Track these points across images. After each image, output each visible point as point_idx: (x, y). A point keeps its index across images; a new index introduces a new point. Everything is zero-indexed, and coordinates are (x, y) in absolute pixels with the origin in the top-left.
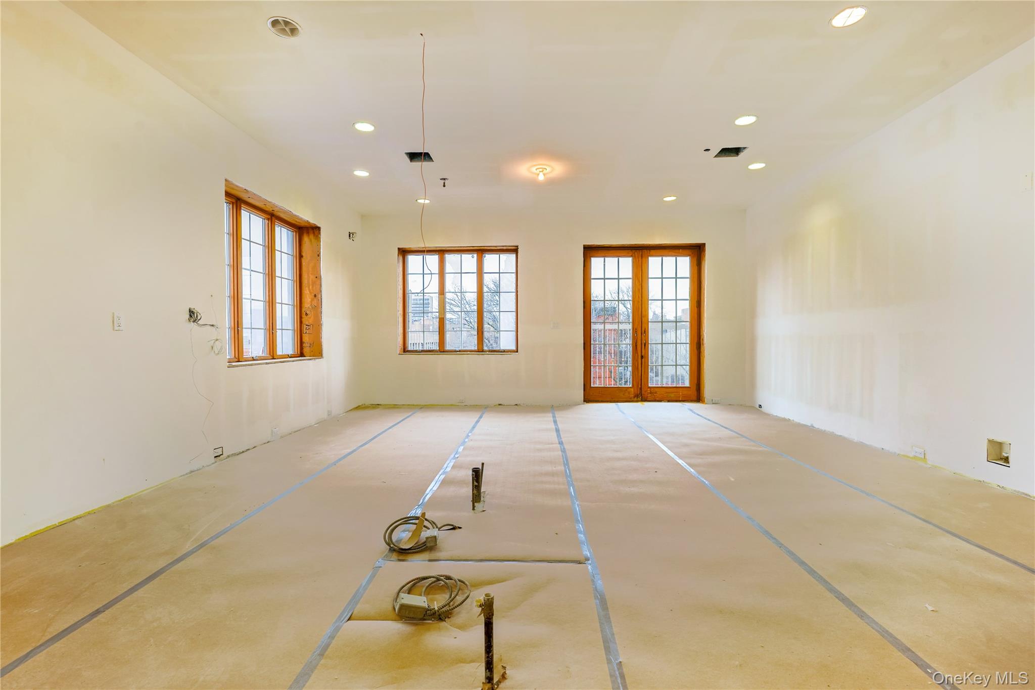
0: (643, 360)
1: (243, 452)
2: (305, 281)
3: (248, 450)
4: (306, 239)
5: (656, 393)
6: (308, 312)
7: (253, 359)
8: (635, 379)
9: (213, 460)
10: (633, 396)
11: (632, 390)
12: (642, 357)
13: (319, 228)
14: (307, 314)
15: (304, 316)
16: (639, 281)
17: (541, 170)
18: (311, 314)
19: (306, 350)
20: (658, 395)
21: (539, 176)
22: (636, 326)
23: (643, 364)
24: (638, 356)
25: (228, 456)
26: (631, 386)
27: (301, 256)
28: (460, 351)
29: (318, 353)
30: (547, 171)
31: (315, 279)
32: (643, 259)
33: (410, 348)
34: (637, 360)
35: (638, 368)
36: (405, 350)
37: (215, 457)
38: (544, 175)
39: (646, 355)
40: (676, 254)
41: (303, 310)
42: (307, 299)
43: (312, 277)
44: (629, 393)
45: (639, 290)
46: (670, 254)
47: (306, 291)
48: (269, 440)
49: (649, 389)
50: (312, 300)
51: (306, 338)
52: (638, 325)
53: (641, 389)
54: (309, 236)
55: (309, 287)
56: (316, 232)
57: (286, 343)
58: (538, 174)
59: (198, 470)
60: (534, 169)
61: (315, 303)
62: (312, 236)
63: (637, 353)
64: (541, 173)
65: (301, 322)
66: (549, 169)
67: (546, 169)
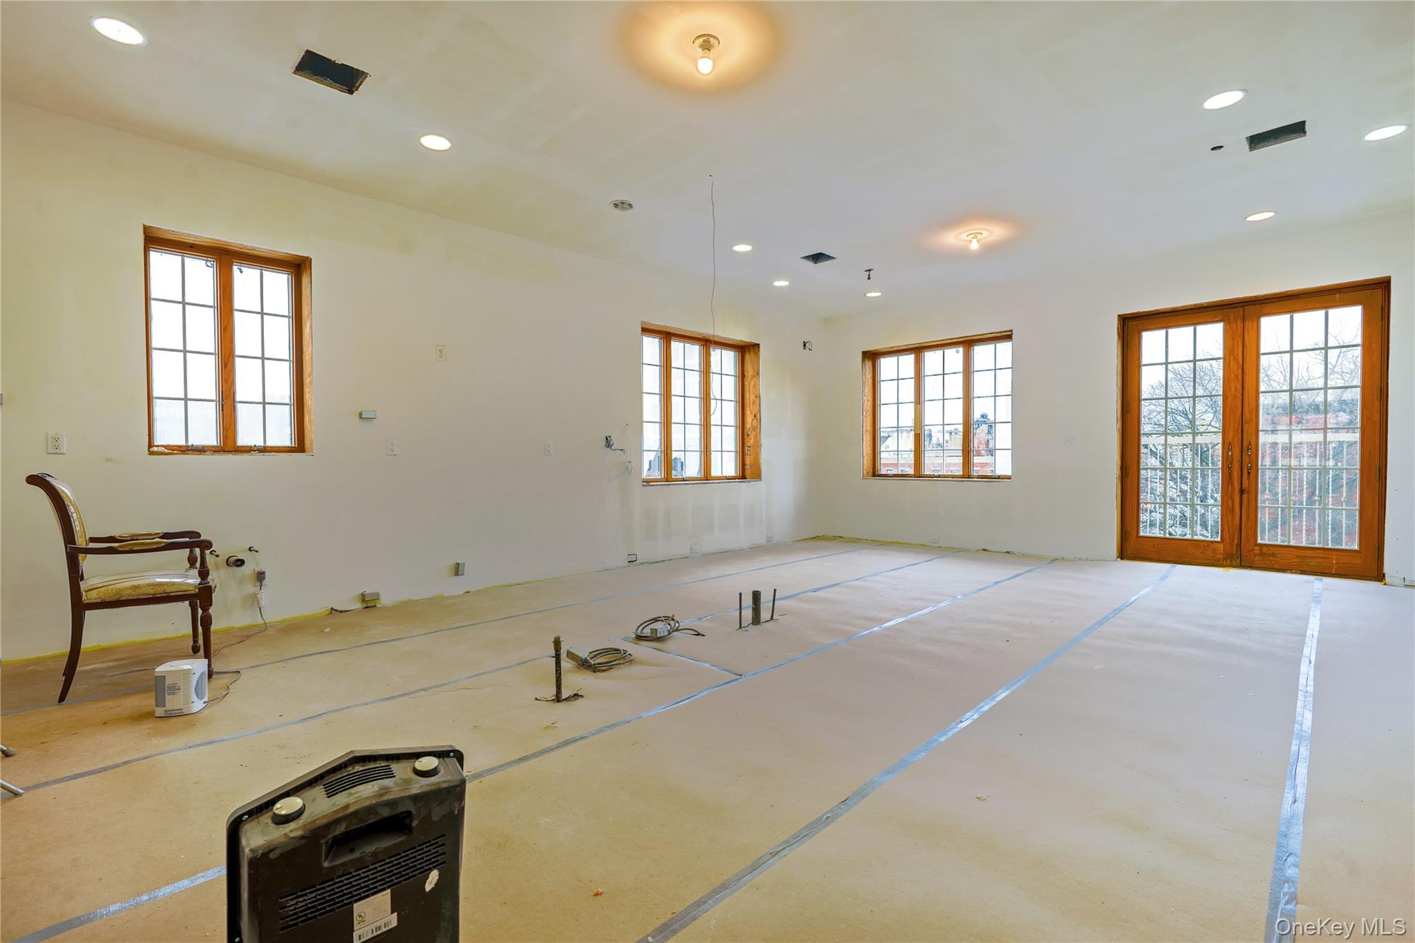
0: (1245, 496)
1: (658, 562)
2: (747, 402)
3: (664, 561)
4: (747, 357)
5: (1273, 555)
6: (749, 433)
7: (684, 480)
8: (1226, 529)
9: (627, 564)
10: (1221, 556)
11: (1221, 546)
12: (1242, 491)
13: (758, 345)
14: (748, 435)
15: (746, 437)
16: (1237, 360)
17: (973, 236)
18: (752, 436)
19: (748, 472)
20: (1277, 559)
21: (972, 245)
22: (1230, 438)
23: (1245, 502)
24: (1233, 489)
25: (642, 563)
26: (1219, 539)
27: (743, 376)
28: (939, 476)
29: (757, 476)
30: (983, 236)
31: (755, 399)
32: (1247, 323)
33: (883, 471)
34: (1232, 497)
35: (1233, 511)
36: (875, 474)
37: (629, 562)
38: (978, 241)
39: (1253, 489)
40: (1324, 305)
41: (746, 431)
42: (749, 418)
43: (753, 396)
44: (1214, 551)
45: (1237, 377)
46: (1309, 307)
47: (748, 412)
48: (688, 555)
49: (1257, 548)
50: (753, 420)
51: (748, 460)
52: (1234, 436)
53: (1239, 545)
54: (750, 354)
55: (750, 407)
56: (756, 349)
57: (726, 464)
58: (971, 242)
59: (612, 569)
60: (964, 236)
61: (755, 423)
62: (752, 353)
63: (1233, 484)
64: (975, 240)
65: (743, 443)
66: (985, 234)
67: (982, 234)
